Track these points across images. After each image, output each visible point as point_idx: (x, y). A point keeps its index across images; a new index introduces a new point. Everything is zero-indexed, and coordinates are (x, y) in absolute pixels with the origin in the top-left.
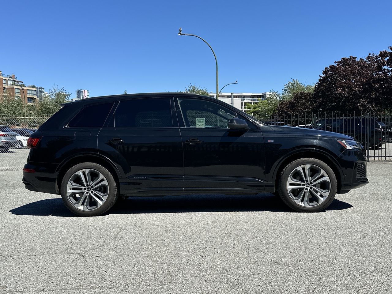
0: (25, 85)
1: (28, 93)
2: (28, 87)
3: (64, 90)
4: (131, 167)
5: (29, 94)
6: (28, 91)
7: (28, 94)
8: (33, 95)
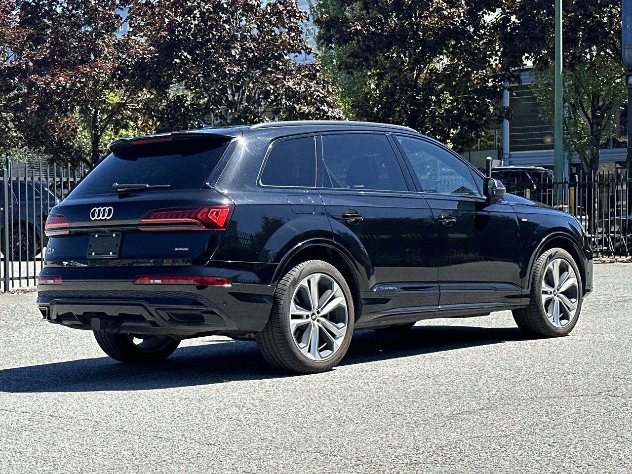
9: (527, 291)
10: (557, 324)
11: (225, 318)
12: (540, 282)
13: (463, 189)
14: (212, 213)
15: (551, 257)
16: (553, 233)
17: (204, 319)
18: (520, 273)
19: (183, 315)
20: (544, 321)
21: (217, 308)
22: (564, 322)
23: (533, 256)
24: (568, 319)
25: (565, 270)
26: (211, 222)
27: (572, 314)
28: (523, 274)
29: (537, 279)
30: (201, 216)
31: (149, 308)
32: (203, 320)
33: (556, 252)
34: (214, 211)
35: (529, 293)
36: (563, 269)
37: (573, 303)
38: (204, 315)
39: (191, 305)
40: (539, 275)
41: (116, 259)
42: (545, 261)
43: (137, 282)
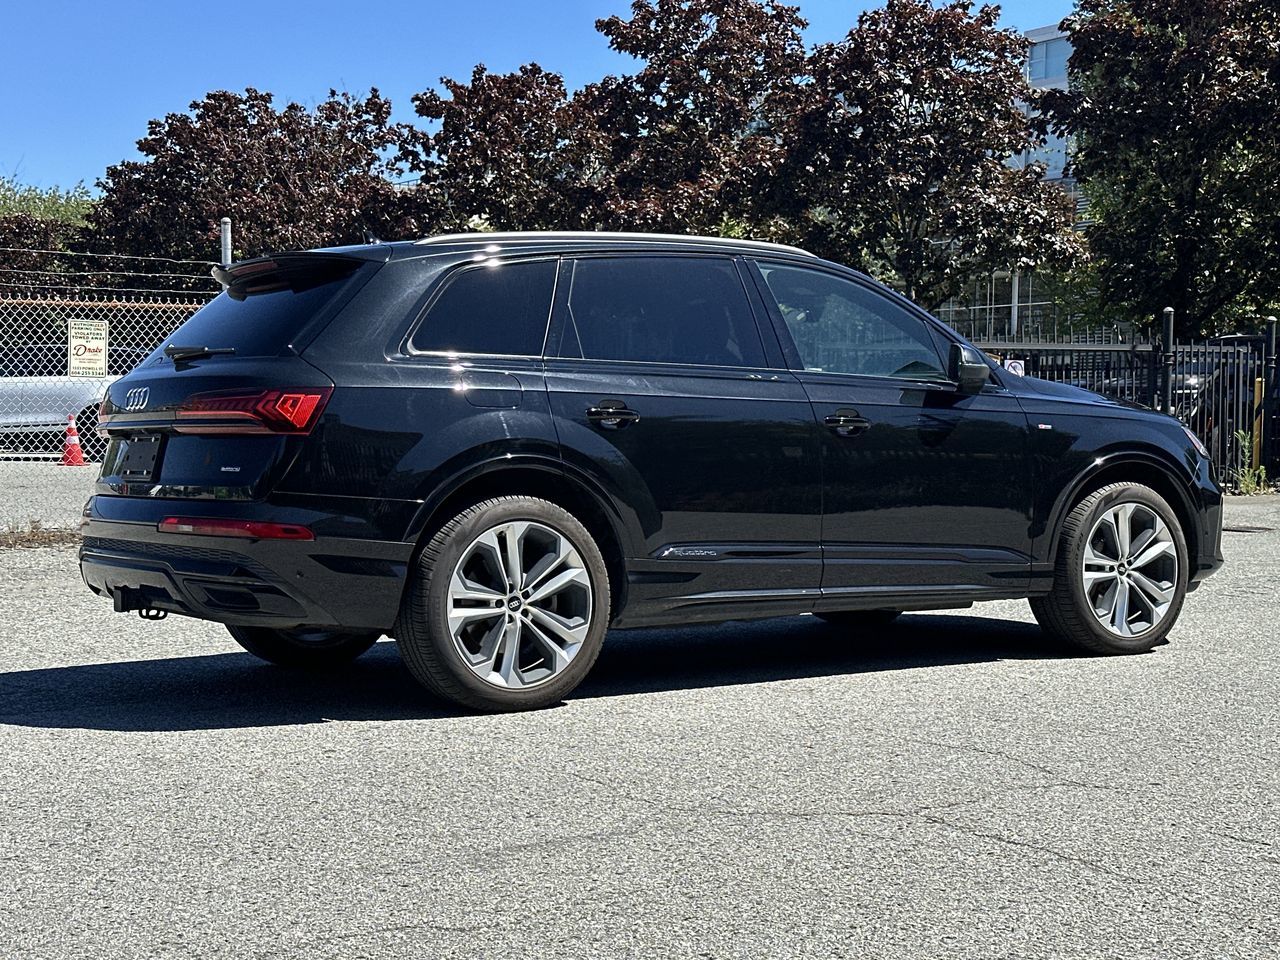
9: (1047, 564)
10: (1121, 630)
11: (302, 602)
12: (1081, 548)
13: (915, 367)
14: (284, 402)
15: (1109, 502)
16: (1117, 454)
17: (257, 603)
18: (1029, 528)
19: (228, 592)
20: (1088, 624)
21: (285, 583)
22: (1141, 626)
23: (1062, 497)
24: (1149, 620)
25: (1148, 526)
26: (281, 418)
27: (1160, 611)
28: (1036, 531)
29: (1074, 542)
30: (263, 407)
31: (175, 577)
32: (255, 602)
33: (1124, 490)
34: (291, 398)
35: (1052, 569)
36: (1140, 525)
37: (1162, 590)
38: (256, 595)
39: (235, 575)
40: (1077, 534)
41: (149, 482)
42: (1093, 508)
43: (163, 527)
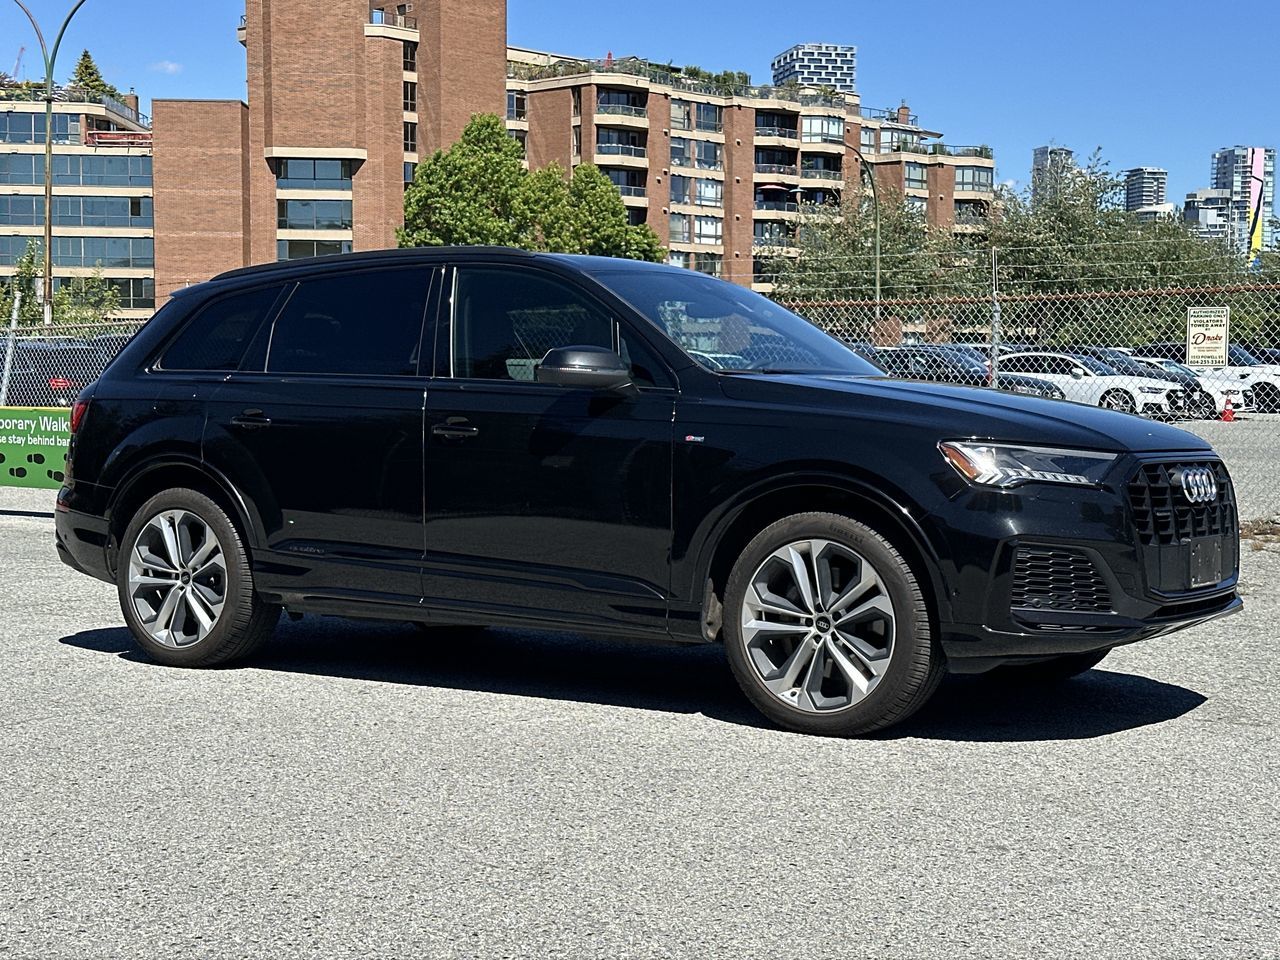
0: (948, 149)
1: (959, 179)
2: (958, 155)
3: (1101, 162)
4: (283, 510)
5: (963, 183)
6: (959, 172)
7: (958, 183)
8: (976, 188)
9: (689, 603)
24: (849, 696)
27: (866, 686)
37: (870, 659)
